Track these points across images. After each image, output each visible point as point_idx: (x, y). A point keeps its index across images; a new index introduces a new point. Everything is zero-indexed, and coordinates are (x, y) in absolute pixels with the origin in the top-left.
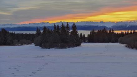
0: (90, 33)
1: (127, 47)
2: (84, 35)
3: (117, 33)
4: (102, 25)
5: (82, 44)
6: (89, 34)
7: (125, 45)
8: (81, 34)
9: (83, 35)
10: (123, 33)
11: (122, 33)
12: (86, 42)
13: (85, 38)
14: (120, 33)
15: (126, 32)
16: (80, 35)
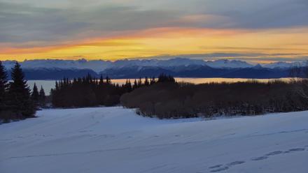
0: (56, 86)
1: (138, 114)
2: (42, 90)
3: (117, 85)
4: (82, 68)
5: (38, 113)
6: (54, 88)
7: (134, 109)
8: (35, 88)
9: (39, 90)
10: (130, 84)
11: (128, 85)
12: (48, 108)
13: (45, 97)
14: (123, 85)
15: (135, 82)
16: (32, 91)
